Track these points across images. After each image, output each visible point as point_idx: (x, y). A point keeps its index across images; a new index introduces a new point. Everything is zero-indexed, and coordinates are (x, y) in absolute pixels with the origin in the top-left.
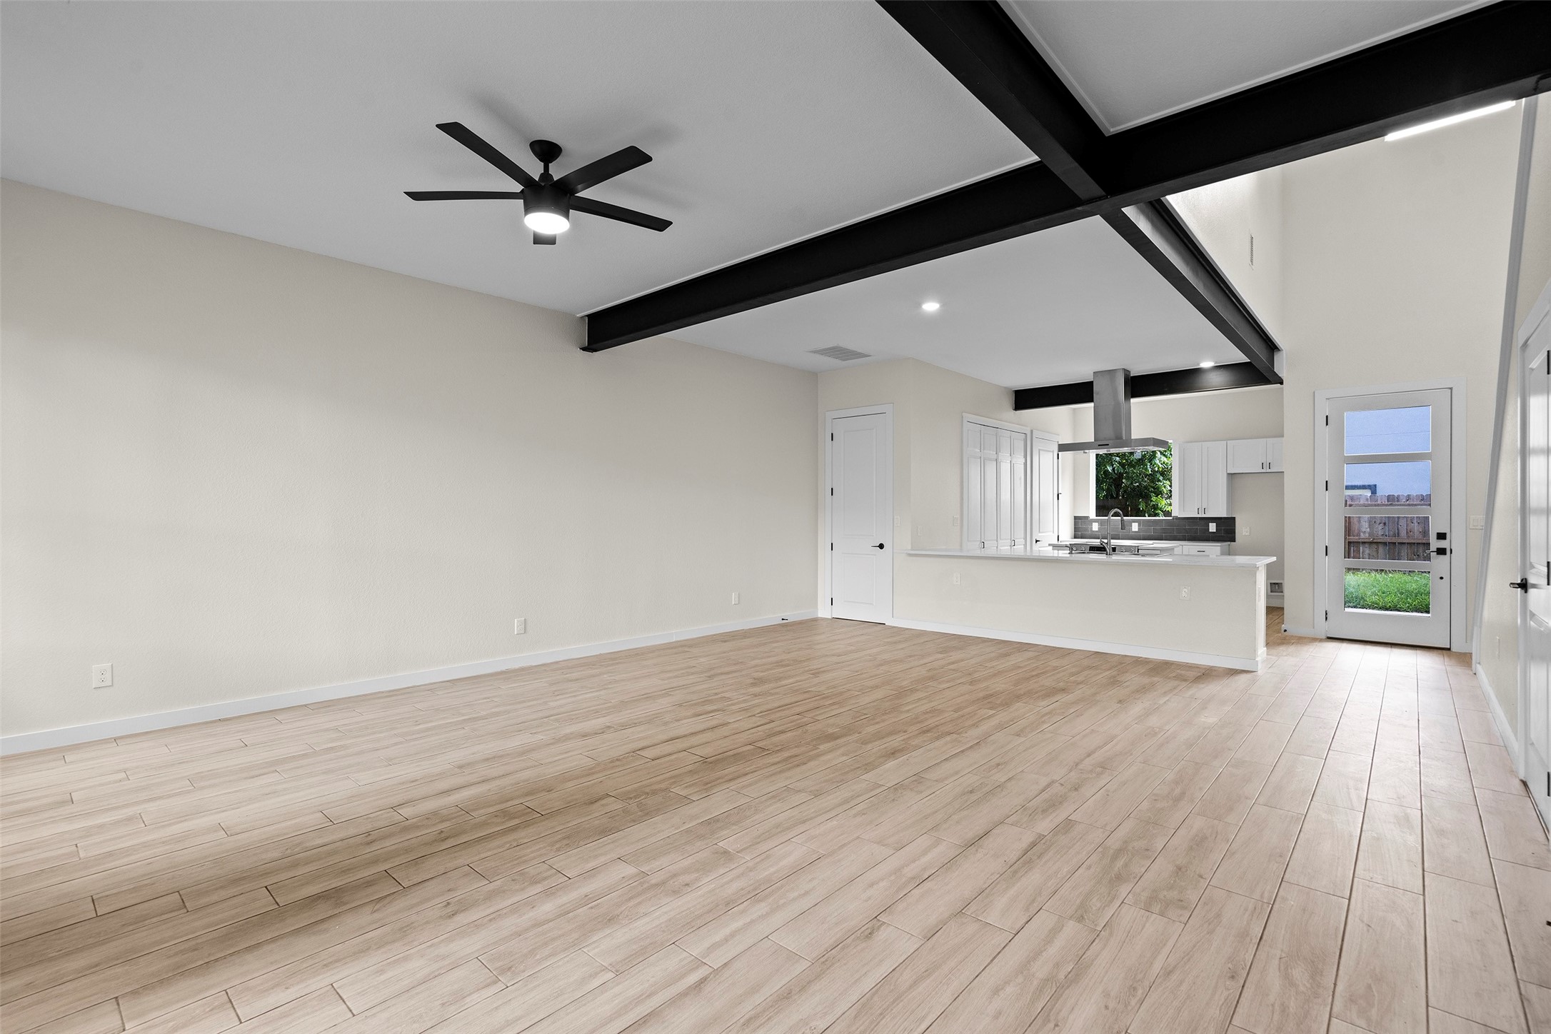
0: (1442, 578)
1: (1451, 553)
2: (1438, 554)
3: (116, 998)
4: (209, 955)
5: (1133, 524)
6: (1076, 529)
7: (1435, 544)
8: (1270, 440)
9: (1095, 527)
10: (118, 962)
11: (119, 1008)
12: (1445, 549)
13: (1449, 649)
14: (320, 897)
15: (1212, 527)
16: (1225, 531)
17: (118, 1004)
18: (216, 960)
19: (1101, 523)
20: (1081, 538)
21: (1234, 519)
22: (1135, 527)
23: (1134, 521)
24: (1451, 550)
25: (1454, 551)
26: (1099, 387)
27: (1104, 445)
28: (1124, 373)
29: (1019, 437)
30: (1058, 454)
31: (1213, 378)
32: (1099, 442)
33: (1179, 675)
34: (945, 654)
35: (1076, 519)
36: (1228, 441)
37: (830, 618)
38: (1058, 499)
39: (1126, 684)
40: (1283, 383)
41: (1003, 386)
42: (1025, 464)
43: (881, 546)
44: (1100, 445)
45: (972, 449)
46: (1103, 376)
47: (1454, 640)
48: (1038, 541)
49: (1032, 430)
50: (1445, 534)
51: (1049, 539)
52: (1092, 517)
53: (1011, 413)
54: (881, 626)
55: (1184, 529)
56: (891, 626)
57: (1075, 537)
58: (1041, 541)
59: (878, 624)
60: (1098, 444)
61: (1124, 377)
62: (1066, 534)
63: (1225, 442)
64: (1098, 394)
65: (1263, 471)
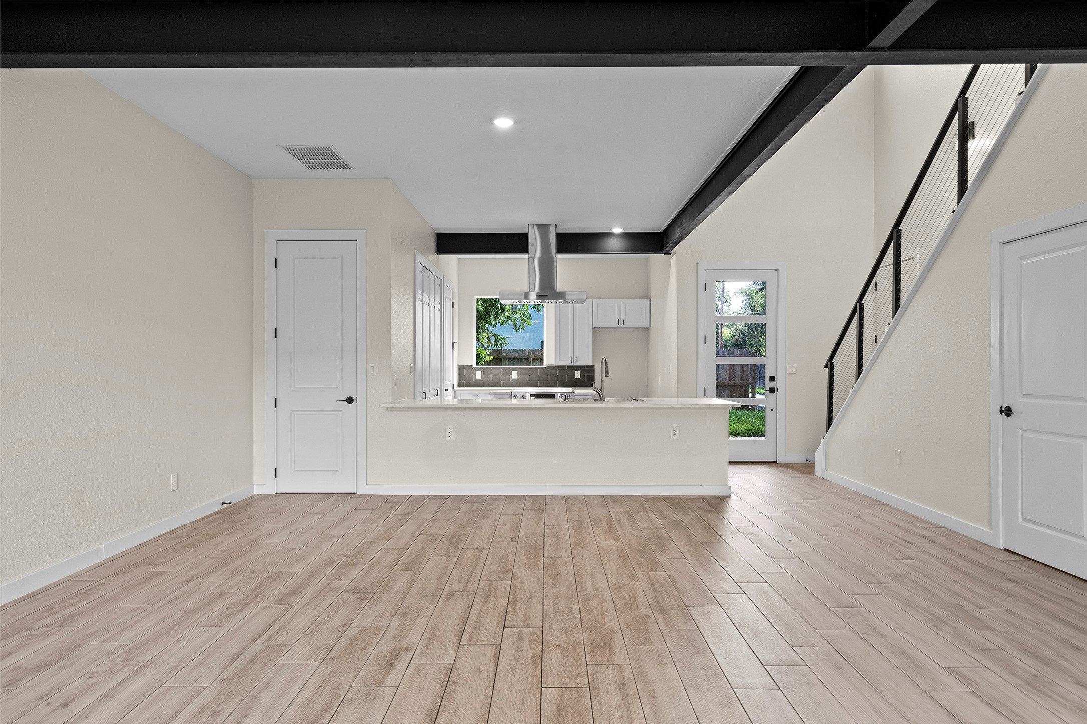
0: (772, 410)
1: (777, 391)
2: (770, 392)
5: (513, 372)
6: (460, 378)
7: (769, 385)
8: (623, 301)
9: (479, 375)
13: (776, 462)
15: (577, 375)
16: (587, 377)
19: (485, 372)
20: (466, 387)
21: (594, 366)
22: (514, 375)
23: (514, 370)
24: (777, 389)
25: (778, 390)
26: (535, 240)
27: (544, 296)
28: (557, 229)
29: (438, 282)
30: (453, 303)
31: (614, 244)
32: (538, 293)
33: (697, 507)
34: (487, 519)
35: (460, 367)
36: (593, 300)
37: (274, 494)
38: (453, 348)
39: (686, 523)
40: (670, 254)
41: (433, 227)
42: (441, 310)
43: (349, 401)
44: (539, 296)
45: (419, 292)
46: (538, 229)
47: (779, 455)
48: (446, 390)
49: (444, 277)
50: (774, 377)
51: (451, 388)
52: (475, 366)
53: (435, 256)
54: (354, 496)
55: (555, 377)
56: (365, 495)
57: (460, 386)
58: (448, 390)
59: (348, 495)
60: (537, 295)
61: (557, 234)
62: (456, 383)
63: (591, 300)
64: (533, 246)
65: (619, 327)
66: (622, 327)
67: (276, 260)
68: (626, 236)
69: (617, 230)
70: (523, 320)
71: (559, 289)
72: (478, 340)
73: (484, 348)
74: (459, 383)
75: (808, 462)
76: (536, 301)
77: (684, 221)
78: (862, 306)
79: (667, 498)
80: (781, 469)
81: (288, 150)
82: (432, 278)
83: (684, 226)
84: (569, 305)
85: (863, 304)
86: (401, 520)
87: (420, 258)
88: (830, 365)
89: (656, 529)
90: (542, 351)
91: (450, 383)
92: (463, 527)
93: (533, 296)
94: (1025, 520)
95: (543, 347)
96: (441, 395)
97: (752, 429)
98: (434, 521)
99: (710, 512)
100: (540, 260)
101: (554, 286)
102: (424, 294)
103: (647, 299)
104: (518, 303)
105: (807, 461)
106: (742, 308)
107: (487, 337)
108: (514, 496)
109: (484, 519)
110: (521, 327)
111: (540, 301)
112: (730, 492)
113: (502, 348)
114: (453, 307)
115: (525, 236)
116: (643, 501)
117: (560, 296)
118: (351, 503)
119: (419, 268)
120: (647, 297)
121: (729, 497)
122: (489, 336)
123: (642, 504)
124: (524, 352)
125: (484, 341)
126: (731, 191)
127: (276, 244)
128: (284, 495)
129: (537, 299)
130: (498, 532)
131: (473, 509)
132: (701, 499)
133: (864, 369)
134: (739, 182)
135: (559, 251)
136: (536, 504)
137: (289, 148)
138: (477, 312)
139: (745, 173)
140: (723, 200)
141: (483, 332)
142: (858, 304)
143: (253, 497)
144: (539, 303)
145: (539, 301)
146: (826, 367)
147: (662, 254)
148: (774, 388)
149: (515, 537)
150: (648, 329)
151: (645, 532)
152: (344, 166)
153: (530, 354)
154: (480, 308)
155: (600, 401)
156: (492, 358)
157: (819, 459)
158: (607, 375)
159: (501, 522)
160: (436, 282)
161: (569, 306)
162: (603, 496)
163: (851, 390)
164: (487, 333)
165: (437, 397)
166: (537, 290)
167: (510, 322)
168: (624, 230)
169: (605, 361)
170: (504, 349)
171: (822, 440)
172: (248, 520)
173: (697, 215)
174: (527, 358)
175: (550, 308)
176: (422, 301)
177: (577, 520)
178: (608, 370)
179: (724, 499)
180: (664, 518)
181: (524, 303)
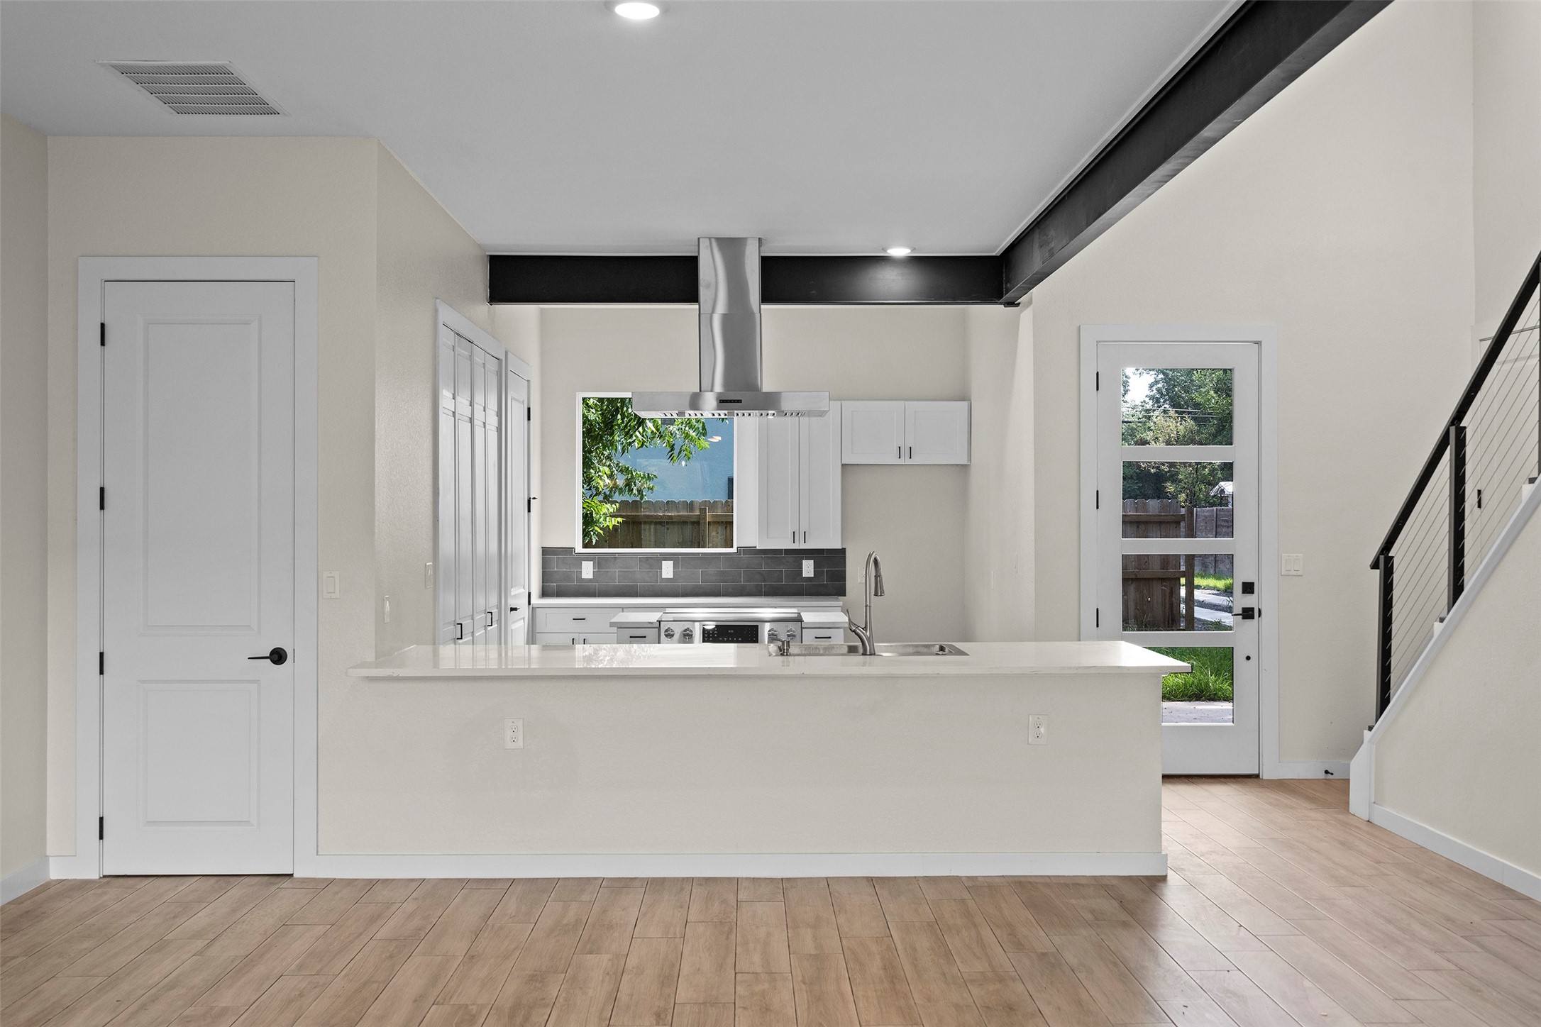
0: (1248, 658)
1: (1259, 616)
2: (1243, 618)
5: (664, 563)
6: (546, 576)
7: (1241, 602)
8: (911, 405)
9: (588, 570)
12: (1253, 608)
13: (1257, 776)
15: (808, 569)
16: (830, 577)
19: (600, 561)
20: (559, 596)
21: (842, 552)
22: (667, 570)
23: (666, 554)
24: (1260, 611)
25: (1263, 612)
26: (712, 272)
27: (734, 401)
28: (762, 248)
29: (492, 365)
30: (529, 409)
31: (891, 280)
32: (719, 394)
33: (1092, 911)
34: (598, 951)
35: (546, 551)
36: (843, 402)
37: (97, 877)
38: (529, 511)
39: (1073, 961)
40: (1019, 304)
41: (478, 243)
42: (499, 429)
43: (276, 657)
44: (723, 402)
45: (446, 394)
46: (721, 248)
47: (1264, 760)
48: (512, 609)
49: (506, 353)
50: (1253, 583)
51: (522, 603)
52: (579, 549)
53: (484, 309)
54: (287, 883)
55: (759, 573)
56: (314, 879)
57: (545, 593)
58: (516, 609)
59: (273, 879)
60: (717, 399)
61: (762, 257)
62: (536, 589)
63: (839, 402)
64: (708, 286)
65: (901, 462)
66: (908, 462)
67: (103, 325)
68: (918, 262)
69: (899, 251)
70: (687, 435)
71: (767, 387)
72: (588, 480)
73: (601, 497)
74: (543, 587)
75: (1329, 776)
76: (716, 413)
77: (1052, 233)
78: (1461, 432)
79: (1020, 883)
80: (1273, 796)
81: (124, 70)
82: (479, 359)
83: (1052, 245)
84: (790, 418)
85: (1465, 428)
86: (391, 957)
87: (447, 314)
88: (1384, 563)
89: (1001, 980)
90: (729, 506)
91: (522, 590)
92: (537, 978)
93: (710, 400)
95: (730, 495)
96: (499, 621)
97: (1193, 682)
98: (471, 958)
99: (1125, 925)
100: (726, 319)
101: (756, 377)
102: (457, 398)
103: (963, 400)
104: (675, 416)
105: (1327, 772)
106: (1152, 398)
107: (608, 472)
108: (664, 880)
109: (591, 953)
110: (683, 453)
111: (726, 412)
112: (1166, 867)
113: (642, 498)
114: (529, 419)
115: (689, 265)
116: (966, 896)
117: (768, 402)
118: (283, 901)
119: (446, 338)
120: (964, 397)
121: (1163, 879)
122: (612, 472)
123: (963, 901)
124: (690, 506)
125: (602, 483)
126: (1170, 173)
127: (103, 289)
128: (121, 880)
129: (719, 408)
130: (623, 997)
131: (565, 922)
132: (1102, 885)
133: (1469, 581)
134: (1190, 153)
135: (767, 297)
136: (716, 904)
137: (128, 67)
138: (584, 423)
139: (1207, 132)
140: (1150, 192)
141: (600, 462)
142: (1453, 429)
143: (48, 885)
144: (723, 416)
145: (722, 412)
146: (1375, 565)
147: (1001, 304)
148: (1252, 609)
149: (666, 1010)
150: (965, 467)
151: (975, 990)
152: (262, 108)
153: (703, 511)
154: (592, 416)
155: (864, 654)
156: (620, 520)
157: (1359, 770)
158: (879, 591)
159: (632, 962)
160: (487, 366)
161: (788, 419)
162: (872, 879)
163: (1438, 627)
164: (609, 466)
165: (490, 628)
166: (718, 388)
167: (658, 441)
168: (913, 250)
169: (876, 561)
170: (646, 498)
171: (1366, 732)
172: (20, 959)
173: (1084, 223)
174: (695, 520)
175: (746, 424)
176: (454, 413)
177: (813, 952)
178: (881, 581)
179: (1155, 883)
180: (1019, 946)
181: (687, 416)
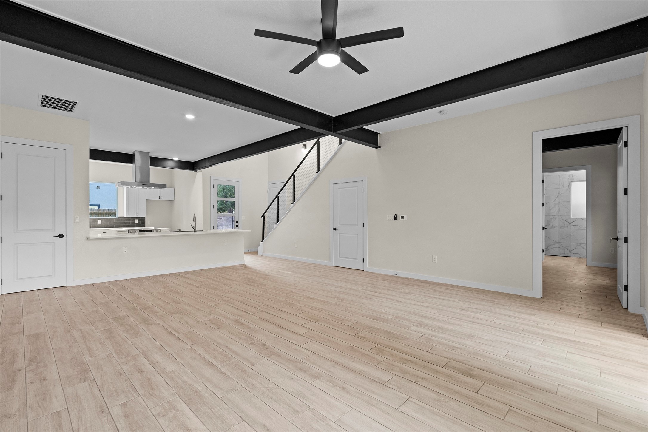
2: (236, 227)
3: (556, 394)
4: (521, 386)
5: (99, 220)
7: (236, 224)
10: (548, 407)
11: (557, 391)
14: (471, 376)
15: (136, 221)
16: (141, 222)
17: (557, 392)
18: (521, 383)
21: (146, 217)
26: (138, 157)
31: (171, 164)
40: (197, 171)
44: (143, 185)
46: (140, 153)
50: (238, 221)
55: (124, 222)
64: (136, 161)
65: (159, 199)
66: (162, 200)
68: (178, 161)
69: (176, 159)
75: (250, 251)
77: (214, 160)
78: (278, 197)
81: (44, 96)
83: (214, 162)
88: (263, 216)
94: (340, 257)
100: (140, 167)
103: (173, 188)
105: (254, 250)
132: (237, 266)
133: (281, 218)
146: (261, 217)
147: (193, 171)
148: (238, 225)
150: (172, 201)
155: (195, 231)
157: (260, 249)
163: (275, 225)
168: (179, 159)
171: (261, 242)
